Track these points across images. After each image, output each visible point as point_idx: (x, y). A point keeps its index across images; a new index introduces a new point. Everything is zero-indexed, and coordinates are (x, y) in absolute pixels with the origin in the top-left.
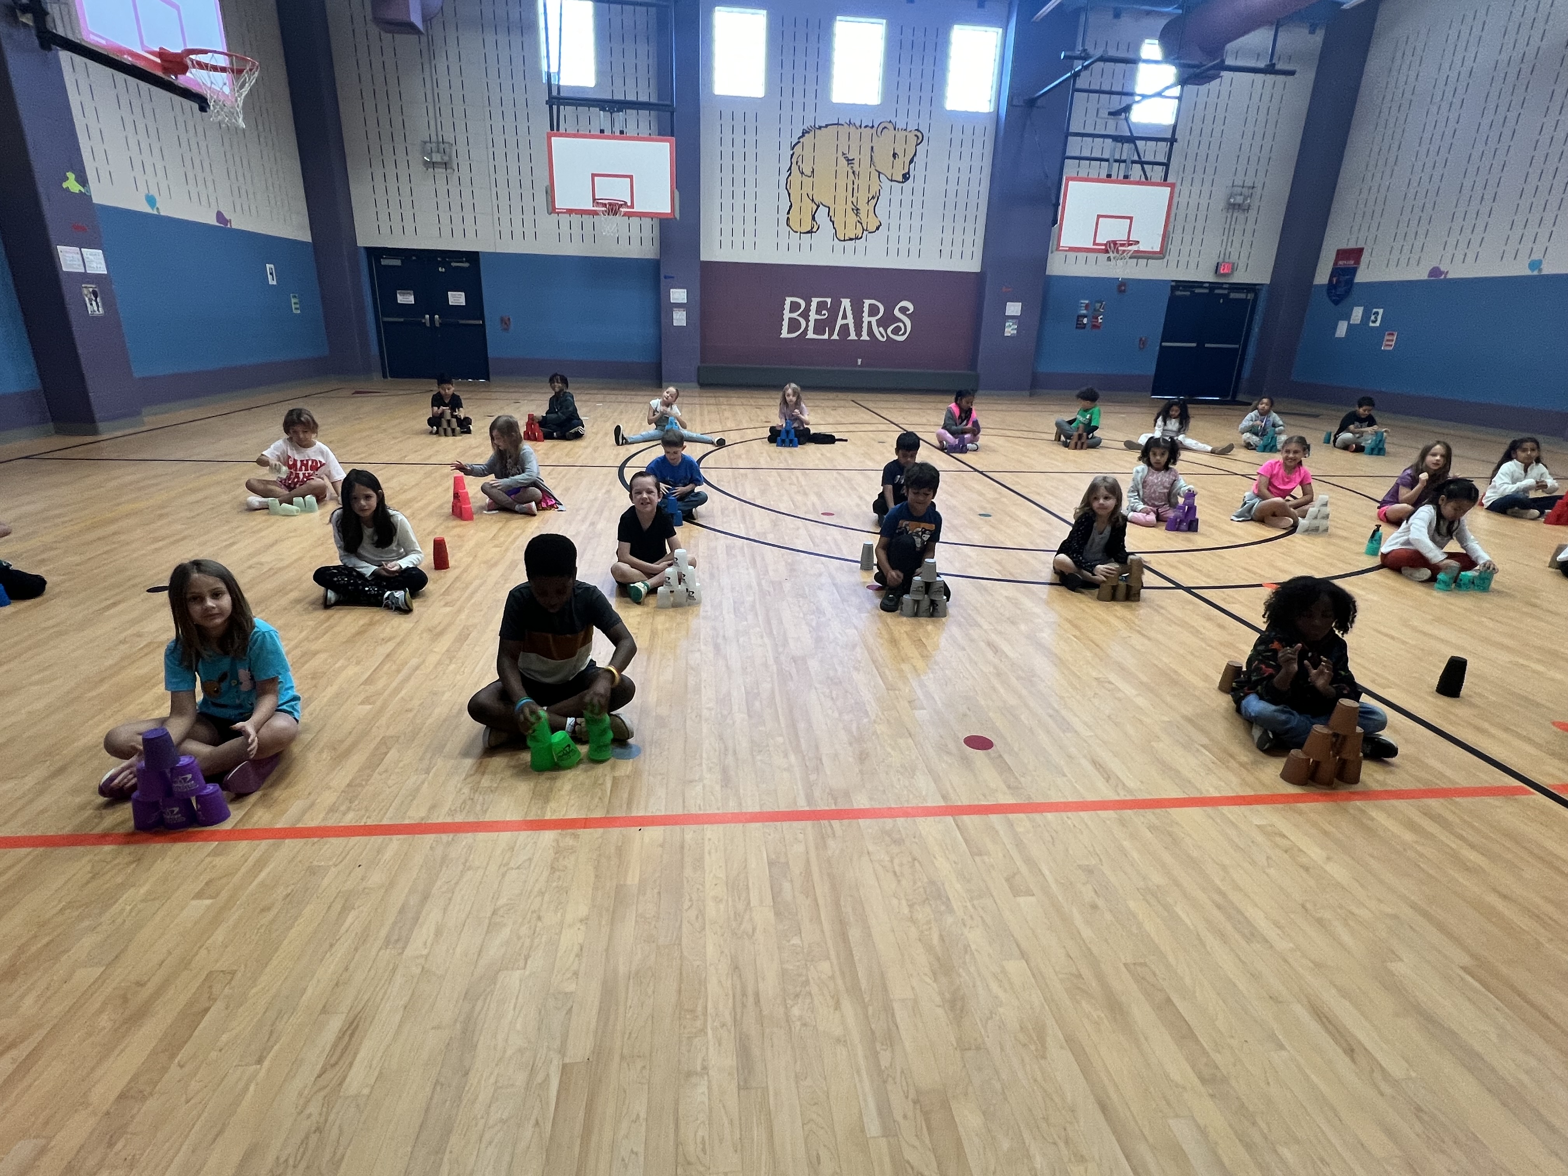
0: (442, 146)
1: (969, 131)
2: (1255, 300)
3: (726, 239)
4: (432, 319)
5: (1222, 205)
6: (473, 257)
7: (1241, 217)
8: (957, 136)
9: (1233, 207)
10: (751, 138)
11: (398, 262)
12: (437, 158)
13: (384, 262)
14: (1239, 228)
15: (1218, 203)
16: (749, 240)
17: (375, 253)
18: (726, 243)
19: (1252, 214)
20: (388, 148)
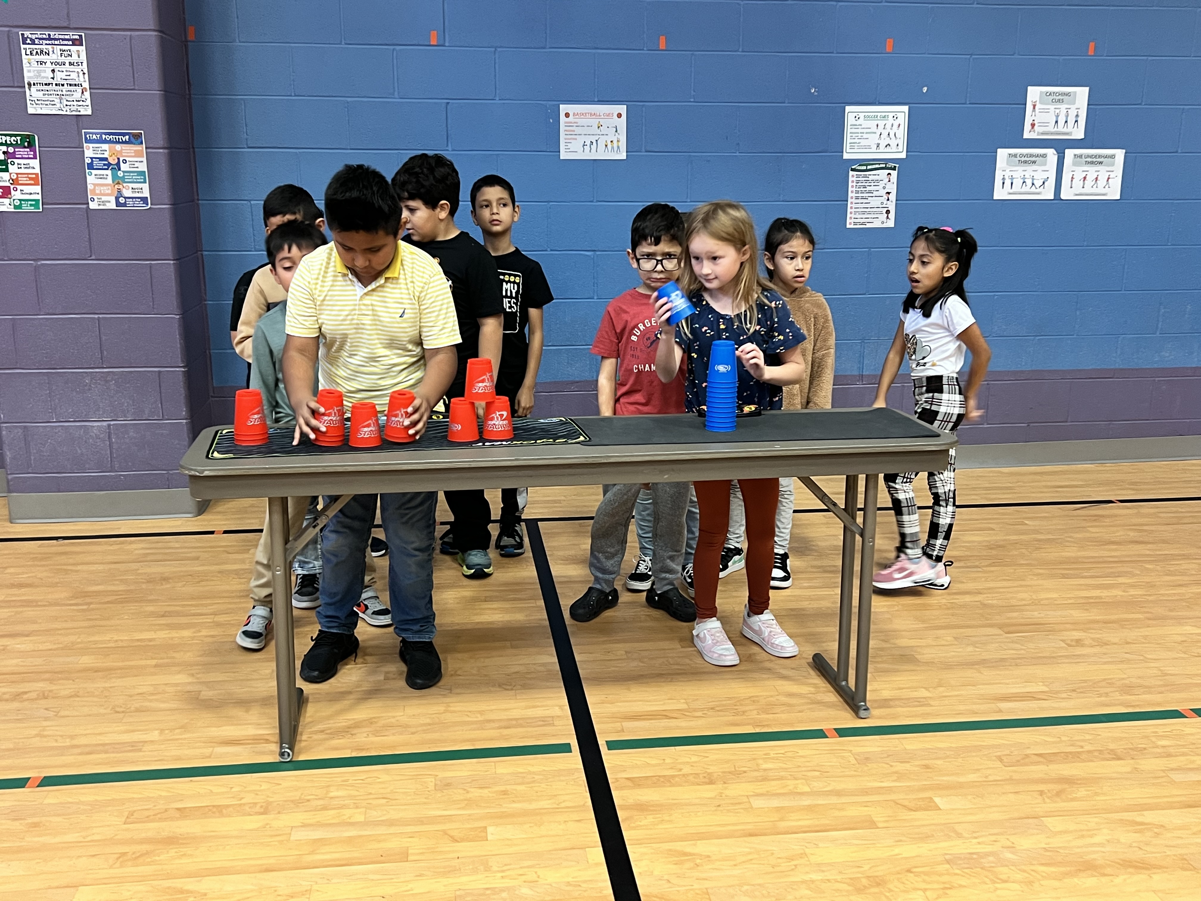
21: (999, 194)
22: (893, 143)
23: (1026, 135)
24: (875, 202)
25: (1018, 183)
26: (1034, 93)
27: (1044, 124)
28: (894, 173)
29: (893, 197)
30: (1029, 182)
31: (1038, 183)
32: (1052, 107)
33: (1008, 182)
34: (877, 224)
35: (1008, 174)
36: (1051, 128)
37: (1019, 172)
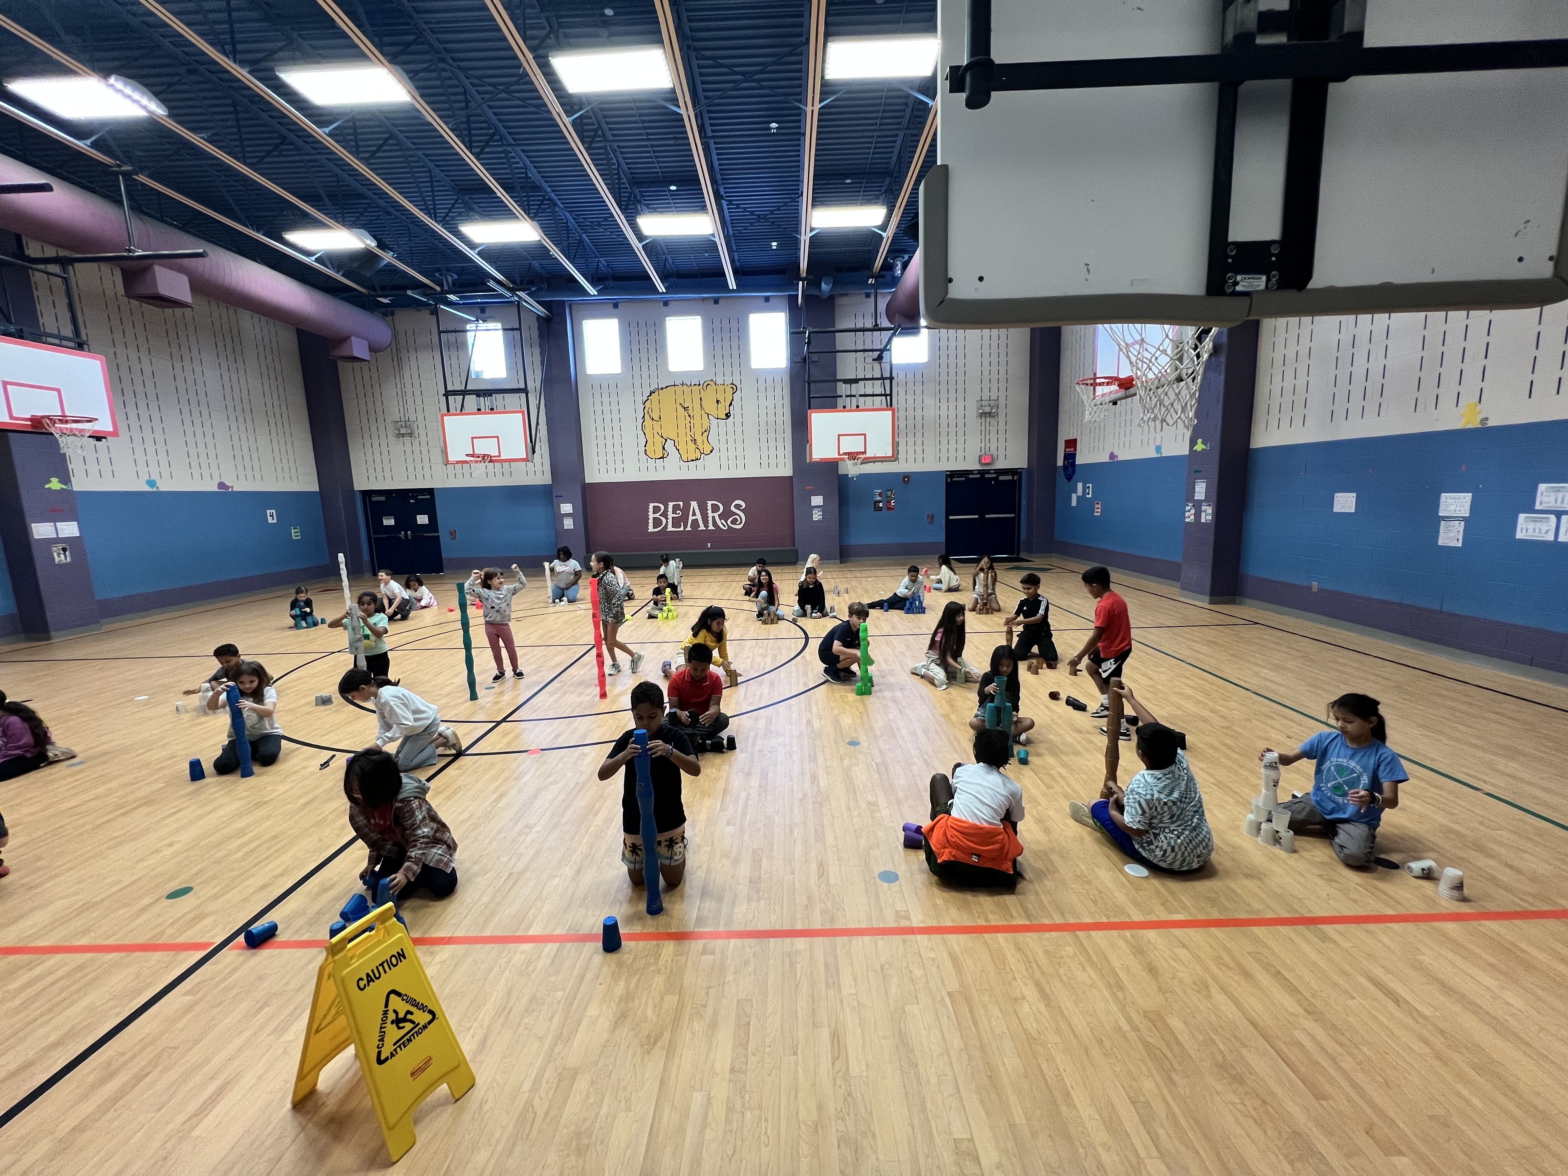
0: (407, 423)
1: (770, 380)
2: (1020, 480)
3: (603, 467)
4: (406, 534)
5: (975, 415)
6: (430, 491)
7: (993, 421)
8: (762, 385)
9: (984, 415)
10: (614, 399)
11: (383, 498)
12: (403, 431)
13: (374, 499)
14: (993, 430)
15: (972, 412)
16: (619, 465)
17: (367, 494)
18: (603, 470)
19: (1002, 419)
20: (373, 429)
21: (1519, 535)
22: (1463, 509)
23: (1538, 507)
24: (1451, 535)
25: (1531, 531)
26: (1542, 487)
27: (1549, 503)
28: (1463, 523)
29: (1461, 533)
30: (1537, 531)
31: (1543, 532)
32: (1553, 494)
33: (1524, 531)
34: (1452, 545)
35: (1524, 527)
36: (1552, 504)
37: (1531, 526)
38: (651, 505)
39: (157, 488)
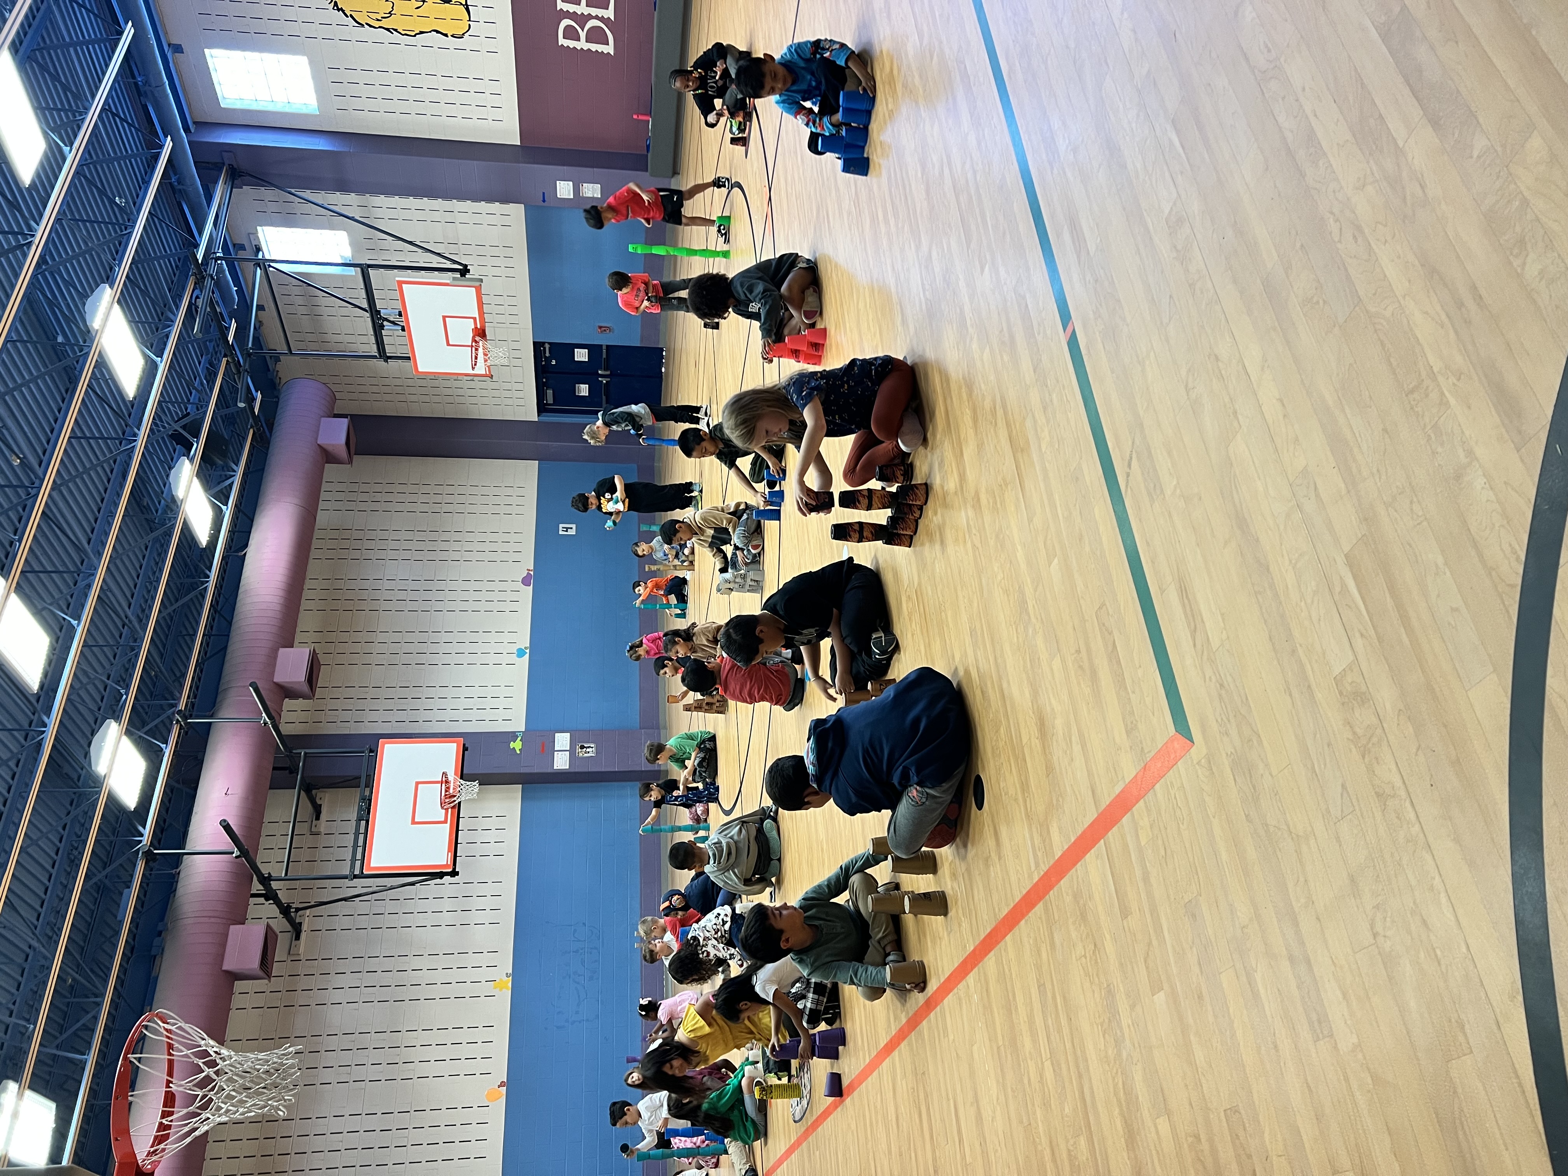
4: (602, 375)
6: (538, 346)
10: (359, 76)
11: (550, 392)
13: (551, 401)
17: (542, 408)
38: (562, 41)
39: (526, 648)
